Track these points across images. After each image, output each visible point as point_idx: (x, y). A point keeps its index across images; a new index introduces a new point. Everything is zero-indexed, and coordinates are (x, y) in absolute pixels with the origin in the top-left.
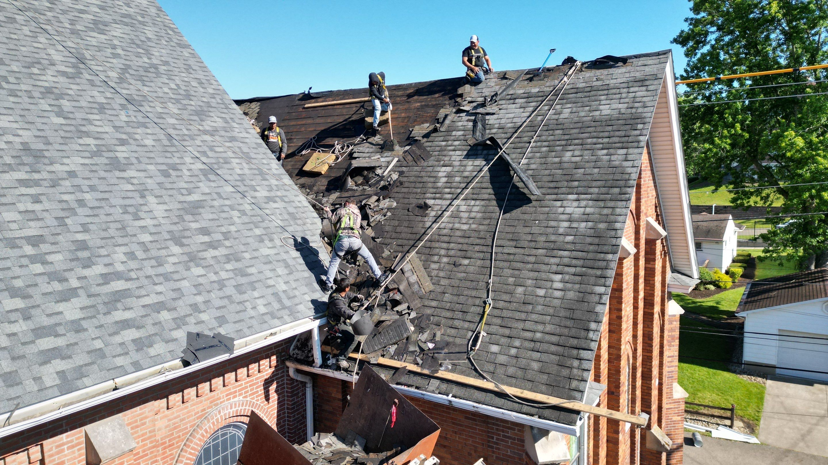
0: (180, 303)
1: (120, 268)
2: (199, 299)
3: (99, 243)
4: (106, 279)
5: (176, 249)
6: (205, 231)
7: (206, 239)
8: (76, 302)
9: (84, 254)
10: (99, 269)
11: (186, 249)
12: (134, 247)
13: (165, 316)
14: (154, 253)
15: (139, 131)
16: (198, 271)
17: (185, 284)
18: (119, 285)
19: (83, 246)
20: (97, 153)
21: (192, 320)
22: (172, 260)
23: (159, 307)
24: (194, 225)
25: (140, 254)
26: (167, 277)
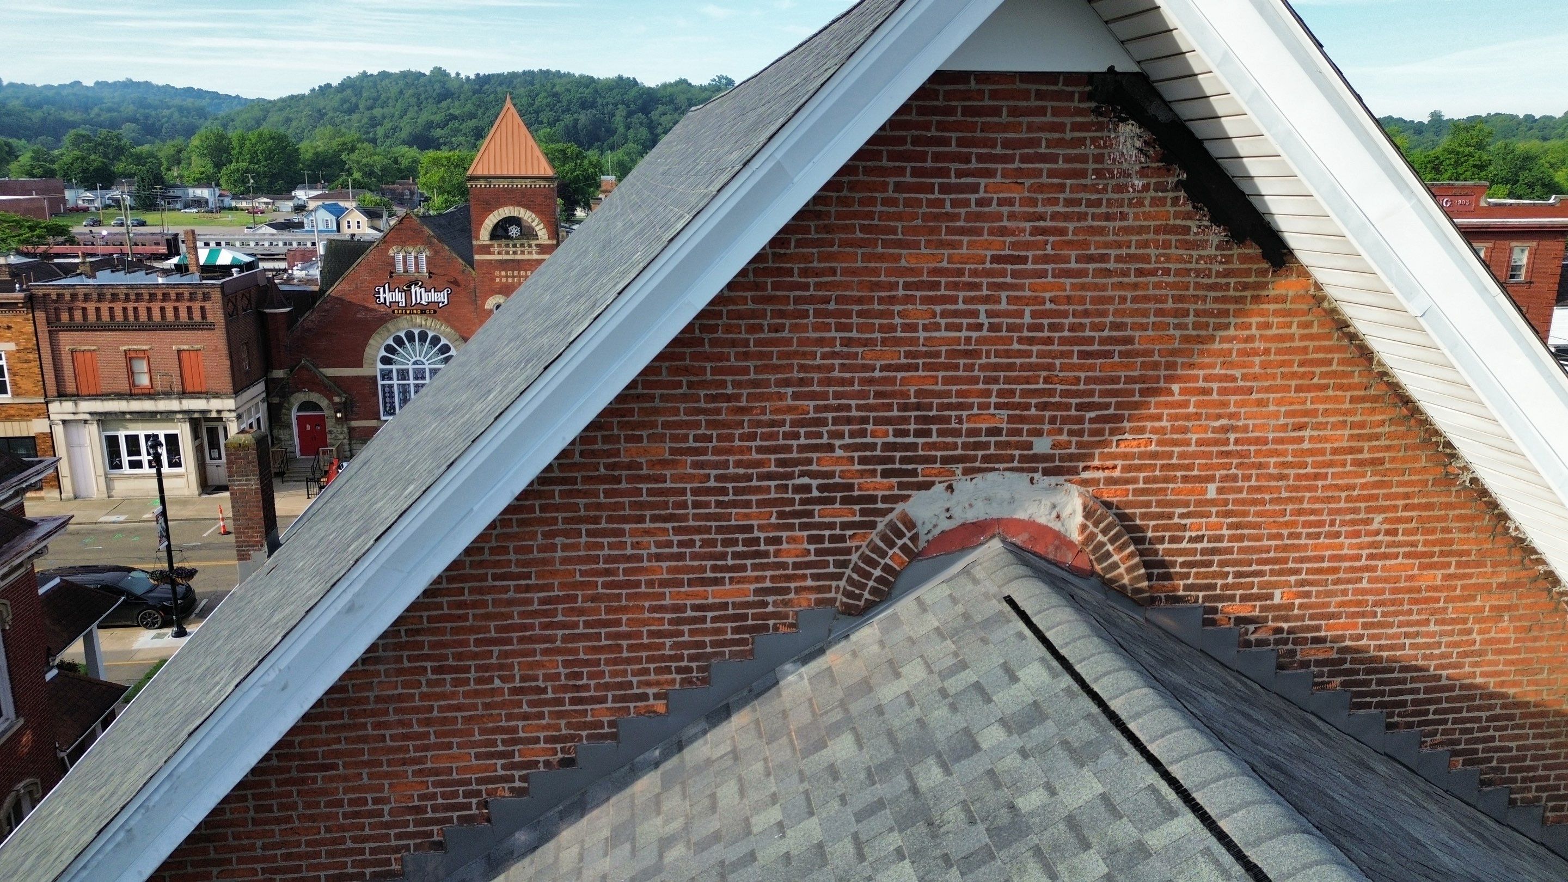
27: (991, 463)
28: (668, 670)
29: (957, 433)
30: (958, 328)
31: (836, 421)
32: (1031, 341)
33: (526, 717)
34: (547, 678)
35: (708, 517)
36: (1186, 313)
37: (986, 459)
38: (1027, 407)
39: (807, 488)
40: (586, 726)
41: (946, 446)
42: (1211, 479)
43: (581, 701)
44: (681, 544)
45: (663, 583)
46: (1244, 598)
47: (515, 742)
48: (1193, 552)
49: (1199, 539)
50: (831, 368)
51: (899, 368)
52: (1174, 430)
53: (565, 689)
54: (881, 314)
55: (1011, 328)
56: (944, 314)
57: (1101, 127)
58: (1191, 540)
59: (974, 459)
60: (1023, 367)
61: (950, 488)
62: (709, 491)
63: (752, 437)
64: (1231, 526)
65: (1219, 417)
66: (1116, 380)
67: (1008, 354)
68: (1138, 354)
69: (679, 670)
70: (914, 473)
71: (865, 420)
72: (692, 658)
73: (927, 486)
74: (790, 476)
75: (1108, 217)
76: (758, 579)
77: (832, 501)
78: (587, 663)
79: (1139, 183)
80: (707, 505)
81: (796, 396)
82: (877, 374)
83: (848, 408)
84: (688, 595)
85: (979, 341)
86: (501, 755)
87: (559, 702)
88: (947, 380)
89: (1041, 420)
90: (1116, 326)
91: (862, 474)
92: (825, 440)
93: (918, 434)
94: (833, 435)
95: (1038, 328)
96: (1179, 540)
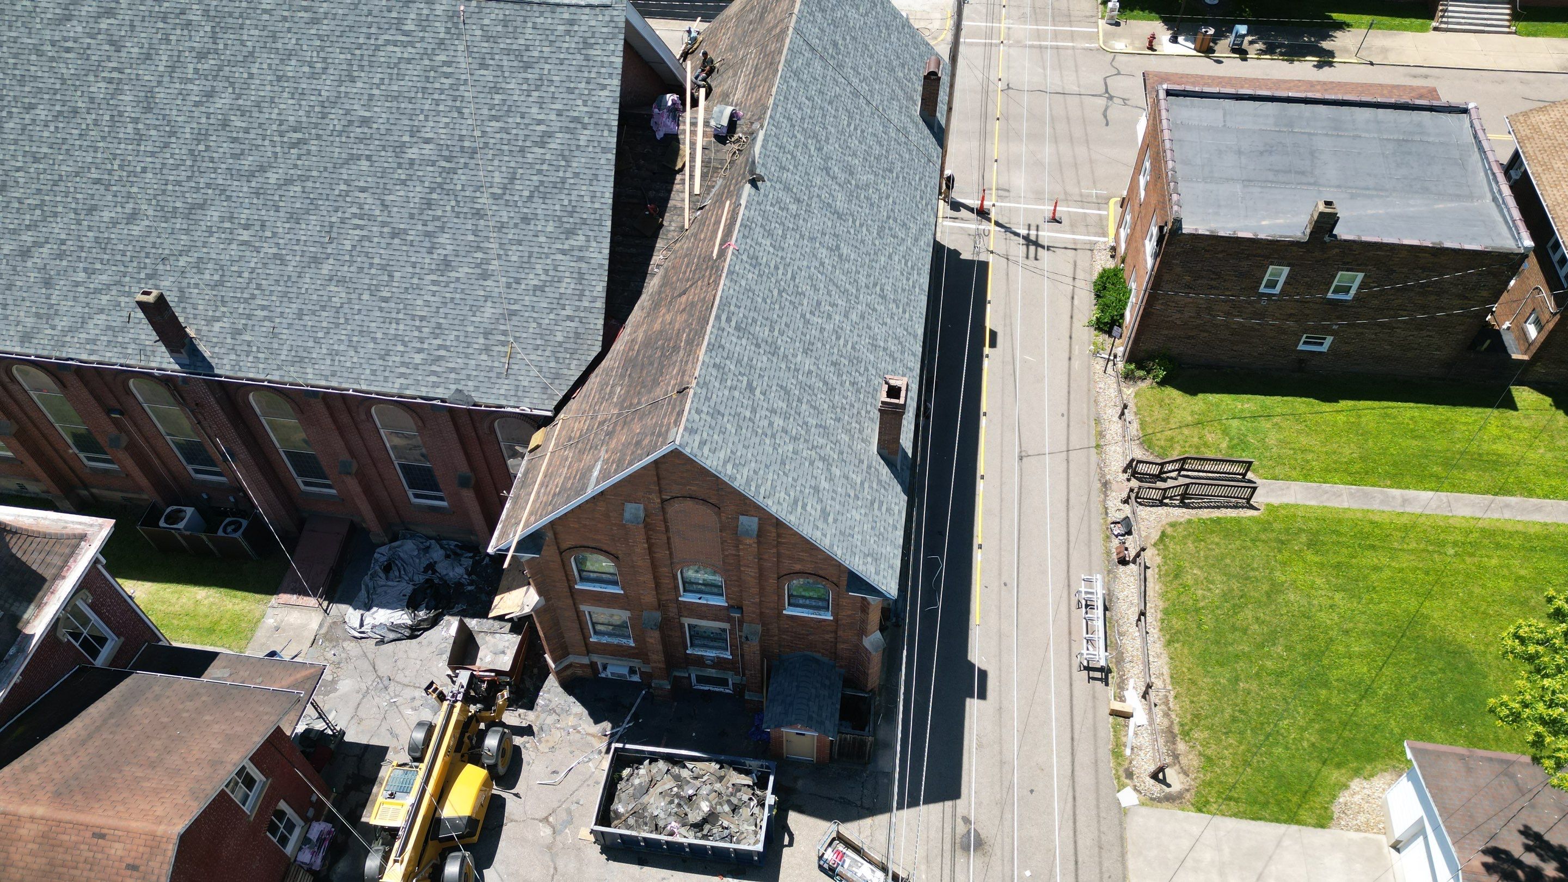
0: (464, 372)
1: (448, 343)
2: (474, 373)
3: (447, 326)
4: (440, 347)
5: (481, 341)
6: (505, 333)
7: (503, 338)
8: (422, 356)
9: (437, 331)
10: (439, 342)
11: (487, 342)
12: (462, 334)
13: (453, 376)
14: (468, 340)
15: (514, 248)
16: (484, 357)
17: (473, 362)
18: (442, 353)
19: (439, 326)
20: (478, 266)
21: (463, 382)
22: (476, 346)
23: (452, 370)
24: (502, 327)
25: (462, 339)
26: (467, 356)
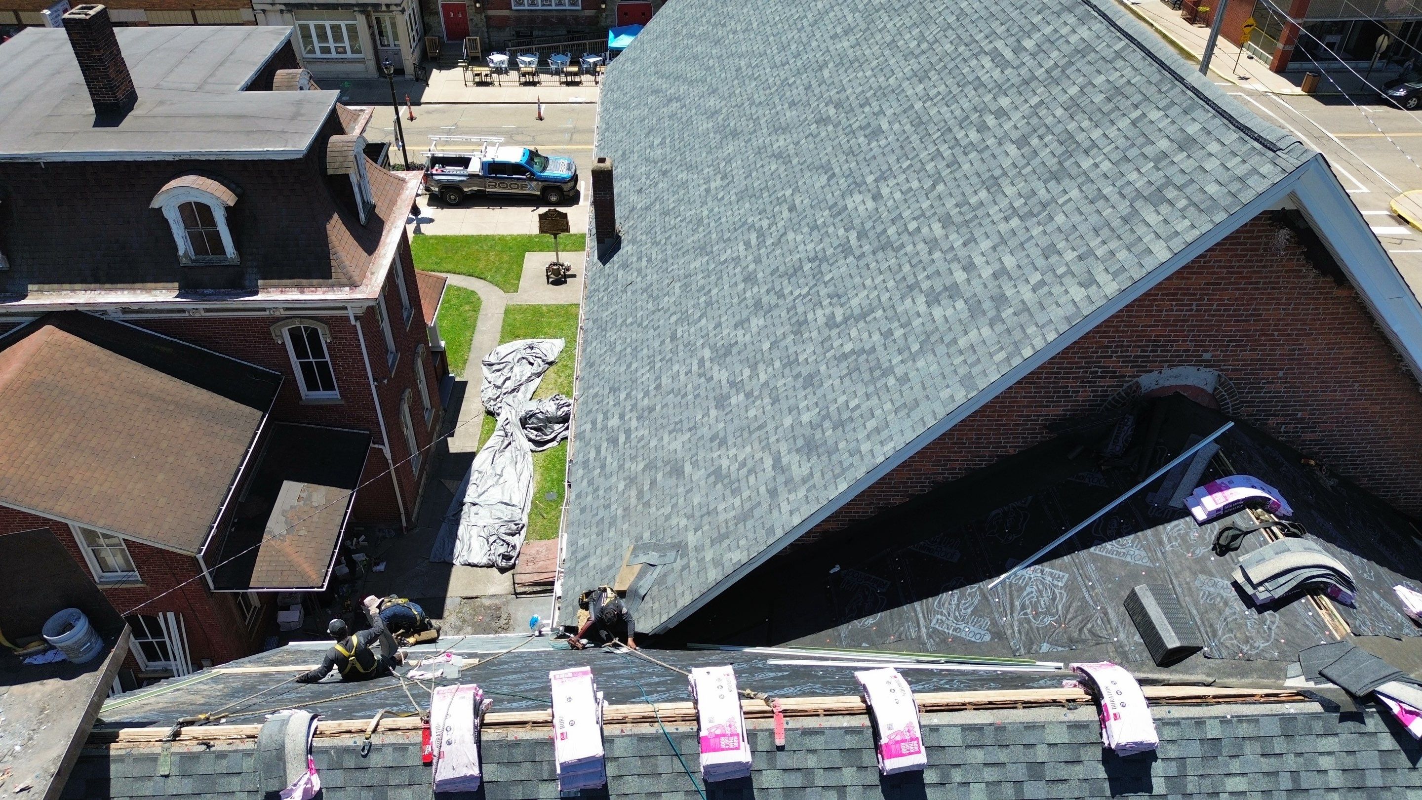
27: (1181, 363)
28: (1018, 438)
29: (1169, 351)
30: (1182, 311)
31: (1116, 347)
32: (1214, 315)
33: (956, 452)
34: (967, 439)
35: (1049, 382)
36: (1290, 304)
37: (1179, 361)
38: (1205, 341)
39: (1097, 372)
40: (978, 456)
41: (1163, 356)
42: (1282, 369)
43: (979, 447)
44: (1035, 392)
45: (1024, 407)
46: (1283, 415)
47: (949, 461)
48: (1265, 397)
49: (1269, 392)
50: (1120, 326)
51: (1150, 326)
52: (1270, 350)
53: (974, 443)
54: (1148, 306)
55: (1206, 311)
56: (1176, 305)
57: (1271, 231)
58: (1265, 393)
59: (1174, 361)
60: (1207, 326)
61: (1160, 372)
62: (1053, 373)
63: (1077, 353)
64: (1285, 387)
65: (1294, 345)
66: (1249, 330)
67: (1201, 321)
68: (1262, 320)
69: (1022, 438)
70: (1146, 366)
71: (1129, 346)
72: (1029, 434)
73: (1151, 371)
74: (1090, 367)
75: (1264, 267)
76: (1065, 406)
77: (1106, 377)
78: (985, 434)
79: (1283, 253)
80: (1051, 378)
81: (1100, 337)
82: (1140, 328)
83: (1123, 342)
84: (1033, 411)
85: (1189, 316)
86: (942, 465)
87: (971, 447)
88: (1170, 331)
89: (1210, 346)
90: (1255, 310)
91: (1122, 367)
92: (1109, 354)
93: (1151, 351)
94: (1113, 352)
95: (1220, 310)
96: (1260, 393)
